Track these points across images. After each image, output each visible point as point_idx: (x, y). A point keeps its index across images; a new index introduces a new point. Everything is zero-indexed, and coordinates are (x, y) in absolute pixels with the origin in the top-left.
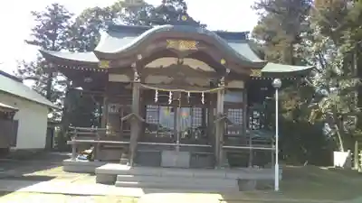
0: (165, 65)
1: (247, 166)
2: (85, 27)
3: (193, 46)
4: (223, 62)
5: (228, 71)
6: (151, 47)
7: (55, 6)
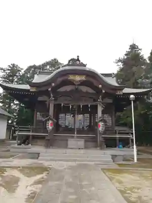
0: (68, 90)
1: (116, 147)
2: (29, 76)
3: (83, 78)
4: (100, 86)
5: (104, 91)
6: (60, 80)
7: (13, 65)
